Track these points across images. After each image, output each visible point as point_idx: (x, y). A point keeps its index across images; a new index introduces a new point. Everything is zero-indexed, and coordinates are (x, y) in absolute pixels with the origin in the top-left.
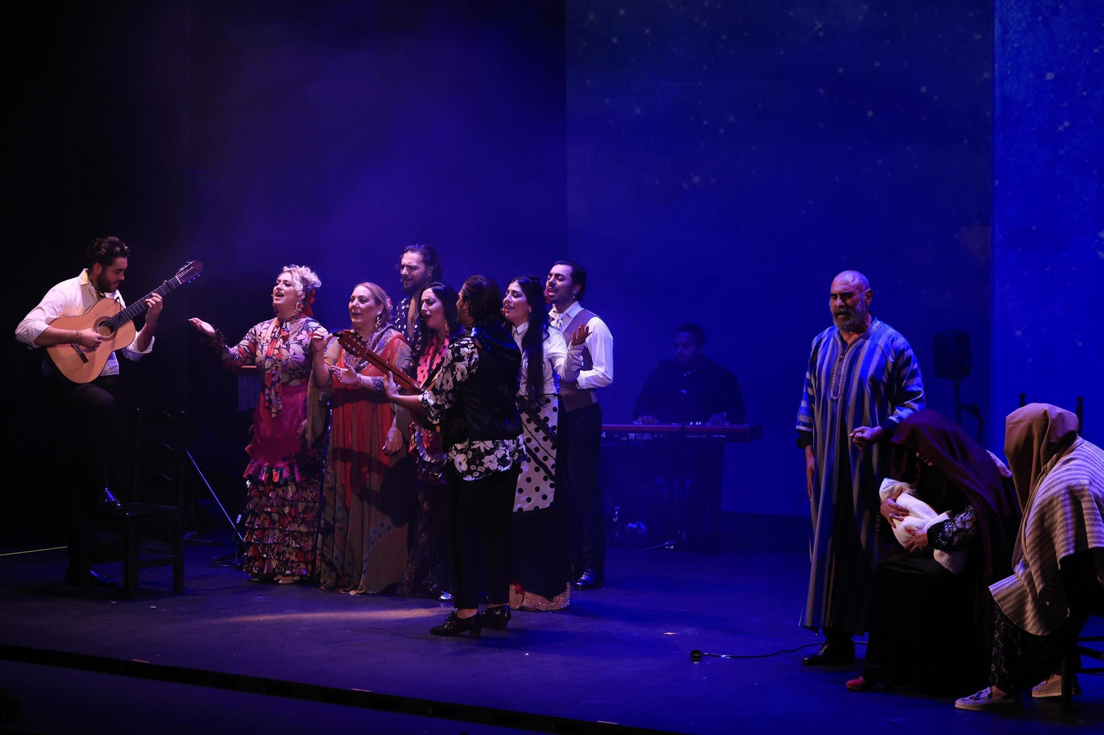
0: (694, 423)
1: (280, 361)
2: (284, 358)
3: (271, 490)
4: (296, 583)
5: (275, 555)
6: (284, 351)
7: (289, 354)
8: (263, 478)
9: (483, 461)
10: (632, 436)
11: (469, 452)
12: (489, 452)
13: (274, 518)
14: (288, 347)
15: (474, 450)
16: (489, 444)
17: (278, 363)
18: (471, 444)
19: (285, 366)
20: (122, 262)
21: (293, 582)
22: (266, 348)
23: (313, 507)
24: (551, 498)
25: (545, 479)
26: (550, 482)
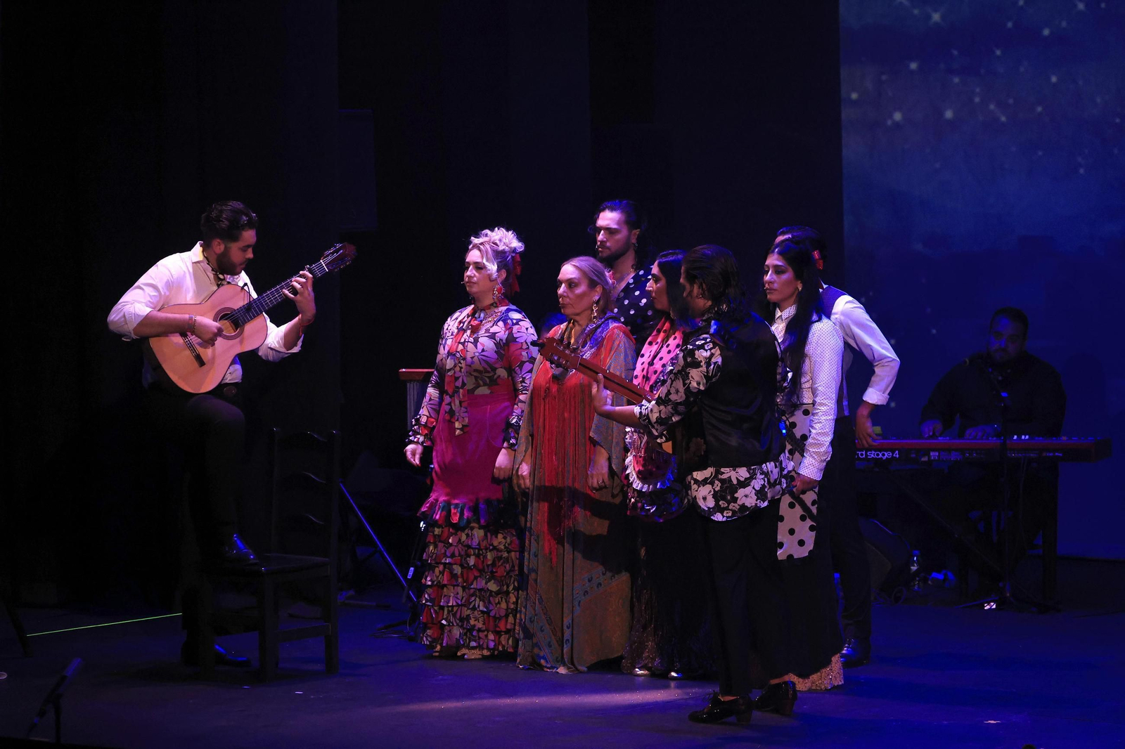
0: (1019, 437)
1: (464, 359)
2: (469, 356)
3: (452, 534)
4: (484, 658)
5: (458, 621)
6: (470, 346)
7: (476, 350)
8: (437, 517)
9: (736, 495)
10: (934, 455)
11: (716, 482)
12: (744, 484)
13: (455, 572)
14: (476, 342)
15: (722, 481)
16: (743, 473)
17: (462, 361)
18: (718, 472)
19: (470, 366)
20: (249, 236)
21: (480, 657)
22: (449, 342)
23: (508, 558)
24: (810, 546)
25: (803, 518)
26: (809, 523)
